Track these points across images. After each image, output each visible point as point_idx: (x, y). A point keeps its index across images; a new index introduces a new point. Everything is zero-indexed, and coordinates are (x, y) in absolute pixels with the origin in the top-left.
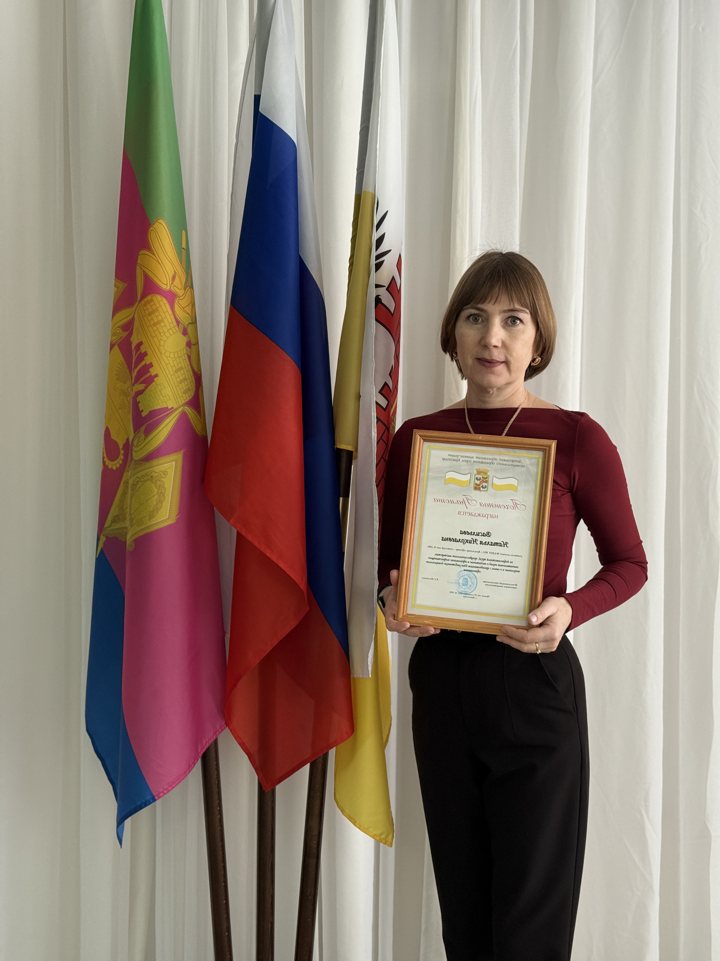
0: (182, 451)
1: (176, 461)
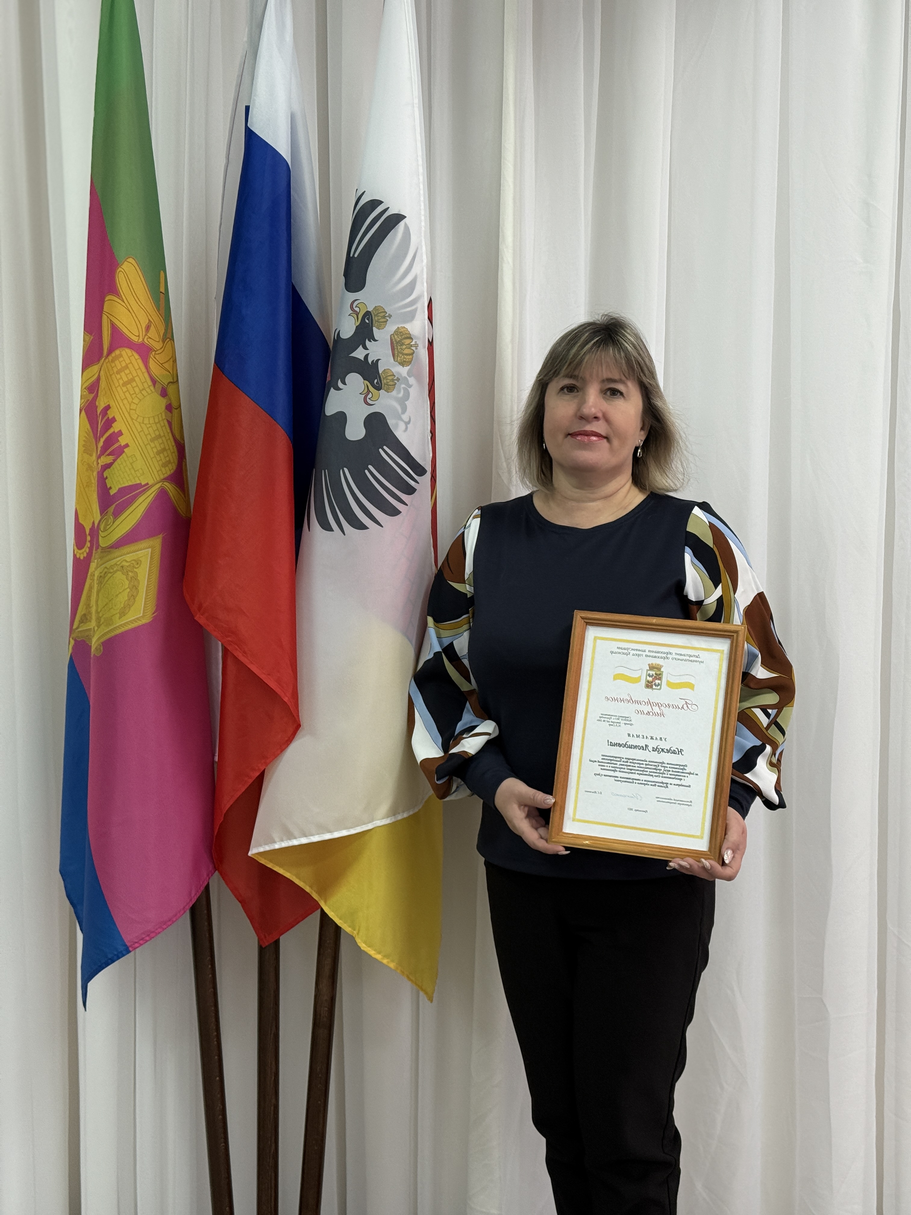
0: (161, 536)
1: (152, 547)
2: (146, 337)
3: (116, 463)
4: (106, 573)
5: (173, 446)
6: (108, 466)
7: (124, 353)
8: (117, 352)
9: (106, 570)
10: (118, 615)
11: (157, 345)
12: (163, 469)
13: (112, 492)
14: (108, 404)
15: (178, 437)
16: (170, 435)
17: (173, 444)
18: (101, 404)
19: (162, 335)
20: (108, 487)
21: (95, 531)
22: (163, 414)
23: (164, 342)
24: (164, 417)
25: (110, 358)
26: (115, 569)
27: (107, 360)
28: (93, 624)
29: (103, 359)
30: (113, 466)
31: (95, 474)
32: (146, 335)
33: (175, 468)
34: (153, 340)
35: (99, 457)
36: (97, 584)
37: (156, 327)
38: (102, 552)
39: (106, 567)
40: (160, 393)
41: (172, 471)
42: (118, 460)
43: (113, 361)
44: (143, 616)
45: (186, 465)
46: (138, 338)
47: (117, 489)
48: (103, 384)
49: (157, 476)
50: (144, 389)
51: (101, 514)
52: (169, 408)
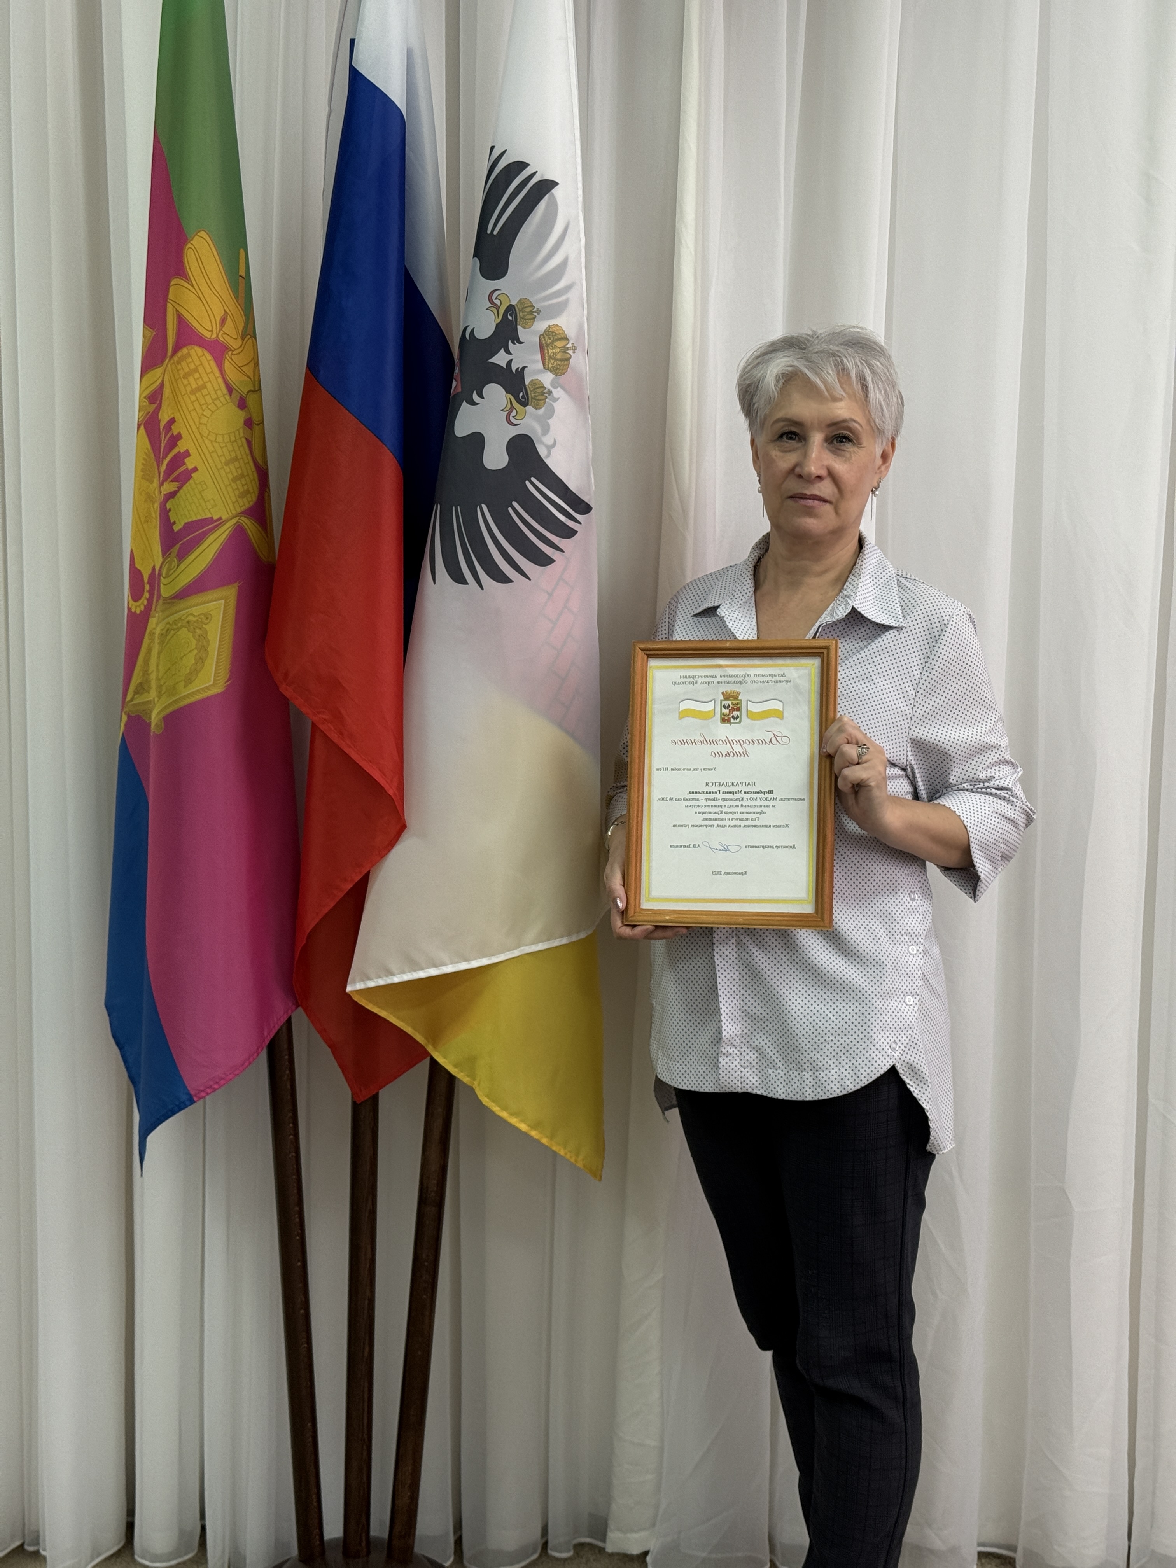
0: (236, 585)
1: (226, 598)
2: (222, 332)
3: (181, 491)
4: (168, 630)
5: (253, 472)
6: (172, 495)
7: (192, 352)
8: (185, 351)
9: (168, 626)
10: (183, 683)
11: (234, 343)
12: (240, 500)
13: (176, 528)
14: (172, 416)
15: (260, 461)
16: (250, 457)
17: (254, 469)
18: (164, 417)
19: (240, 332)
20: (172, 521)
21: (154, 578)
22: (241, 430)
23: (243, 339)
24: (242, 435)
25: (176, 358)
26: (179, 625)
27: (172, 361)
28: (153, 694)
29: (167, 360)
30: (178, 494)
31: (157, 505)
32: (221, 329)
33: (254, 499)
34: (230, 336)
35: (162, 484)
36: (158, 644)
37: (234, 321)
38: (164, 604)
39: (169, 623)
40: (237, 402)
41: (251, 504)
42: (184, 488)
43: (179, 362)
44: (214, 685)
45: (269, 496)
46: (210, 333)
47: (183, 524)
48: (167, 391)
49: (232, 508)
50: (218, 398)
51: (163, 555)
52: (249, 423)
